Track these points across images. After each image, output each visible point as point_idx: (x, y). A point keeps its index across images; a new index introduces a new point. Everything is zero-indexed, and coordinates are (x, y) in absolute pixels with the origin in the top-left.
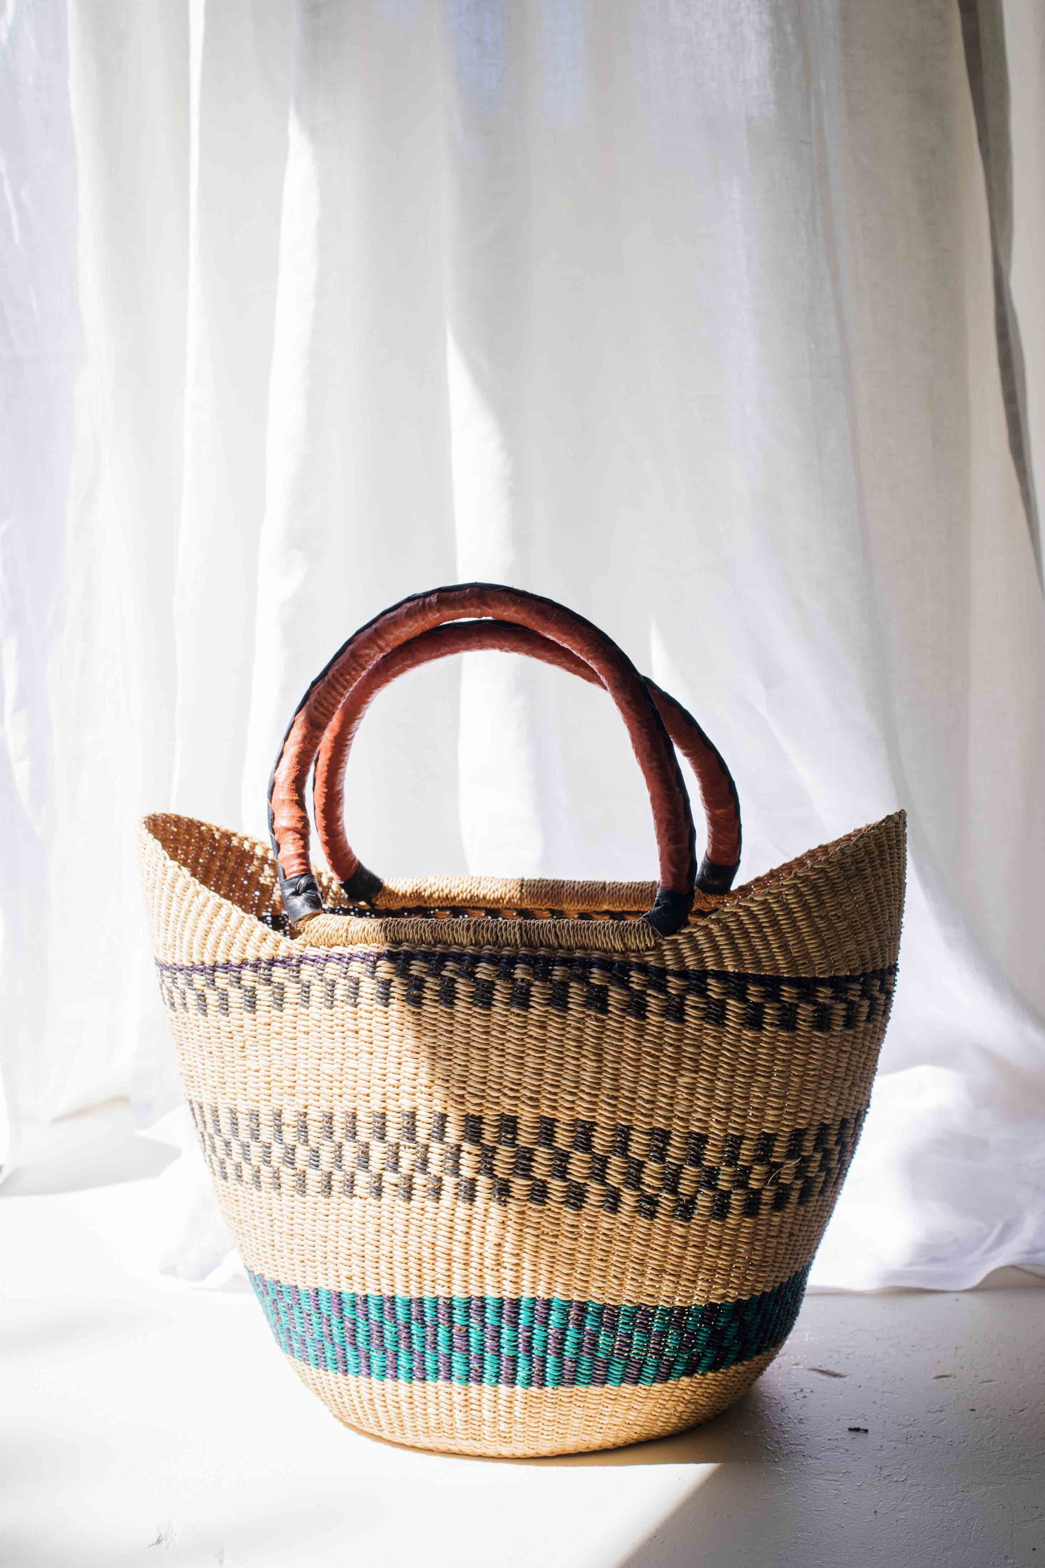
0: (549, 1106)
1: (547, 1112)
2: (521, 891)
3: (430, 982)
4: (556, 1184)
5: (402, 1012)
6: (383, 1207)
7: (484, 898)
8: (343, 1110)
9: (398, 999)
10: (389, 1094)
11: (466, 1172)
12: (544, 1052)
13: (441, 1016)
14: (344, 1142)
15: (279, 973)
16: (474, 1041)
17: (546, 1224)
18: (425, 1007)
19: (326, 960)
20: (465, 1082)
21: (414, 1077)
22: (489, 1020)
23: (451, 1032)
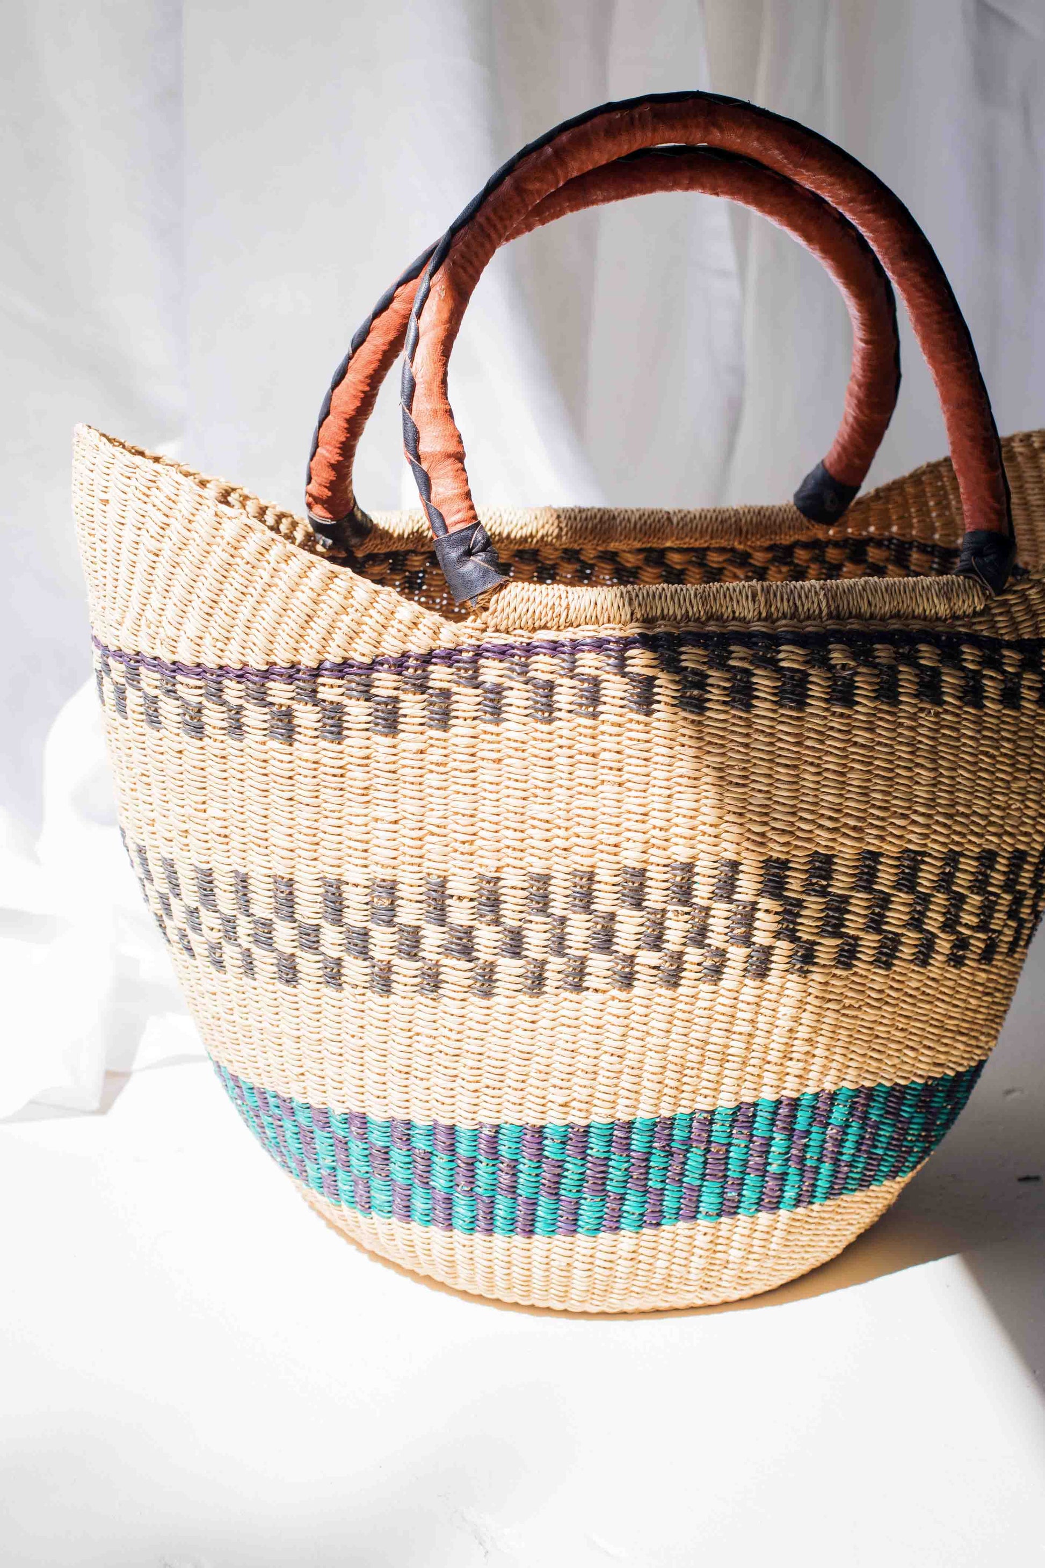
0: (877, 837)
1: (873, 844)
2: (558, 526)
3: (715, 677)
4: (870, 940)
5: (672, 722)
6: (635, 1000)
7: (509, 536)
8: (570, 870)
9: (666, 704)
10: (653, 841)
11: (761, 938)
12: (871, 764)
13: (734, 724)
14: (569, 914)
15: (440, 675)
16: (780, 756)
17: (850, 994)
18: (708, 714)
19: (528, 651)
20: (766, 814)
21: (693, 813)
22: (803, 725)
23: (746, 746)
